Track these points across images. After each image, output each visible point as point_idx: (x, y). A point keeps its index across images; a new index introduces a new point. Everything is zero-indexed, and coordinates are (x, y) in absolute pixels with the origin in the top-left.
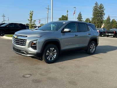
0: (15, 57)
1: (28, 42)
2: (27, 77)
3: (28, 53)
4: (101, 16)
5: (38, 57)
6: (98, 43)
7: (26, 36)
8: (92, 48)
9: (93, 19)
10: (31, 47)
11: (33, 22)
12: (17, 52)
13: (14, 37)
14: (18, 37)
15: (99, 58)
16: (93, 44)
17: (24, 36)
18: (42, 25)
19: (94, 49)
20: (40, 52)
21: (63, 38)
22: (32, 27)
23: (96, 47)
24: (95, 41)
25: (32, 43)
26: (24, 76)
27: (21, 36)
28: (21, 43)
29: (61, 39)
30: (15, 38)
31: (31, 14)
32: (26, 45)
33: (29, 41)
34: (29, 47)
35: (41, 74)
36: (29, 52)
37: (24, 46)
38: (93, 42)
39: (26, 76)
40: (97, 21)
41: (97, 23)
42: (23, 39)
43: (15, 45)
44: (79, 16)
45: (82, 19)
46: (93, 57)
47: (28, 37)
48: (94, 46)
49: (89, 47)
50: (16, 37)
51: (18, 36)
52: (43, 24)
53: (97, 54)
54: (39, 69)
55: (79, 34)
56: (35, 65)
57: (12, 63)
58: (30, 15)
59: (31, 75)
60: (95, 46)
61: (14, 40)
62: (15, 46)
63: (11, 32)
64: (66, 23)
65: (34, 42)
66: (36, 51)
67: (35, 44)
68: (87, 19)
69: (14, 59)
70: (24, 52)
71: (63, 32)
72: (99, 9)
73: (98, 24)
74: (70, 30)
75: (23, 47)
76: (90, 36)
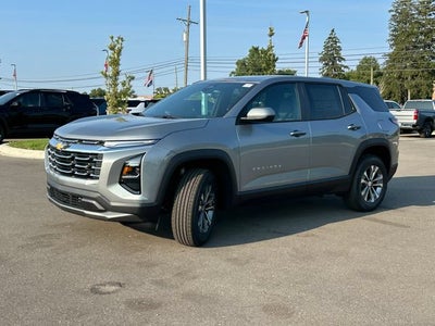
0: (55, 226)
1: (107, 163)
2: (109, 293)
3: (107, 208)
4: (429, 46)
5: (145, 222)
6: (393, 163)
7: (101, 143)
8: (370, 183)
9: (393, 58)
10: (120, 183)
11: (124, 84)
12: (65, 202)
13: (53, 149)
14: (68, 147)
15: (396, 225)
16: (375, 169)
17: (91, 143)
18: (163, 93)
19: (379, 189)
20: (153, 200)
21: (245, 144)
22: (120, 103)
23: (385, 181)
24: (379, 154)
25: (125, 166)
26: (94, 291)
27: (80, 141)
28: (80, 170)
29: (238, 150)
30: (57, 151)
31: (112, 48)
32: (100, 176)
33: (112, 161)
34: (110, 182)
35: (160, 283)
36: (113, 204)
37: (92, 178)
38: (374, 159)
39: (102, 288)
40: (412, 66)
41: (413, 78)
42: (87, 155)
43: (57, 179)
44: (326, 47)
45: (343, 63)
46: (376, 220)
47: (106, 144)
48: (376, 176)
49: (355, 182)
50: (60, 146)
51: (68, 142)
52: (166, 89)
53: (389, 212)
54: (151, 265)
55: (313, 129)
56: (137, 250)
57: (48, 246)
58: (110, 52)
59: (120, 285)
60: (381, 177)
61: (53, 156)
62: (57, 181)
63: (30, 126)
64: (255, 85)
65: (132, 163)
66: (137, 197)
67: (133, 170)
68: (366, 60)
69: (55, 231)
70: (94, 202)
71: (243, 121)
72: (420, 13)
73: (418, 80)
74: (274, 114)
75: (88, 182)
76: (357, 135)
